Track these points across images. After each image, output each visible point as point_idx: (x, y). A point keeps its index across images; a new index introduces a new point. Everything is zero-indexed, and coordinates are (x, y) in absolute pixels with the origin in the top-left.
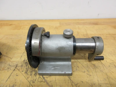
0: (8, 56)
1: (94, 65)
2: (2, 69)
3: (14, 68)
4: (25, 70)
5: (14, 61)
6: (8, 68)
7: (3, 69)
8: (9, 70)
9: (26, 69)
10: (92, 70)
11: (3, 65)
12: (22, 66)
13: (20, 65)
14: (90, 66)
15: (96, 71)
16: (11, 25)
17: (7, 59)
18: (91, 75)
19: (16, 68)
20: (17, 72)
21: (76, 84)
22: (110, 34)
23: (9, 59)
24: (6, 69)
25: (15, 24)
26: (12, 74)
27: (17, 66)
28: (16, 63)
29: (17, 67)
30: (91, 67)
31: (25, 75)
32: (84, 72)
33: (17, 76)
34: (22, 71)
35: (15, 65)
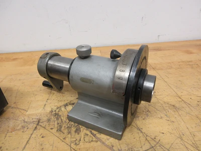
0: (18, 107)
1: (173, 106)
2: (10, 130)
3: (35, 126)
4: (56, 126)
5: (32, 115)
6: (23, 127)
7: (14, 130)
8: (25, 129)
9: (58, 124)
10: (173, 113)
11: (11, 124)
12: (49, 120)
13: (45, 119)
14: (167, 108)
15: (180, 114)
16: (14, 59)
17: (17, 111)
18: (173, 122)
19: (38, 124)
20: (41, 131)
21: (153, 137)
22: (183, 62)
23: (22, 111)
24: (18, 128)
25: (22, 58)
26: (32, 136)
27: (39, 122)
28: (38, 117)
29: (40, 124)
30: (169, 110)
31: (57, 134)
32: (161, 118)
33: (43, 137)
34: (52, 129)
35: (36, 120)
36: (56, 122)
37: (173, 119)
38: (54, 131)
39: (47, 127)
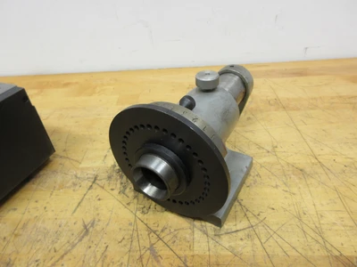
0: (69, 156)
1: (301, 170)
2: (57, 187)
3: (90, 184)
4: (119, 186)
5: (87, 168)
6: (75, 184)
7: (62, 187)
8: (77, 187)
9: (121, 183)
10: (297, 181)
11: (59, 178)
12: (109, 178)
13: (105, 175)
14: (290, 173)
15: (309, 182)
16: (67, 85)
17: (67, 163)
18: (294, 194)
19: (94, 182)
20: (97, 191)
21: (256, 213)
22: (340, 97)
23: (74, 163)
24: (68, 185)
25: (77, 83)
26: (86, 197)
27: (95, 179)
28: (95, 173)
29: (97, 181)
30: (293, 176)
31: (120, 197)
32: (277, 186)
33: (99, 200)
34: (112, 189)
35: (91, 176)
36: (119, 182)
37: (295, 190)
38: (116, 192)
39: (106, 187)
